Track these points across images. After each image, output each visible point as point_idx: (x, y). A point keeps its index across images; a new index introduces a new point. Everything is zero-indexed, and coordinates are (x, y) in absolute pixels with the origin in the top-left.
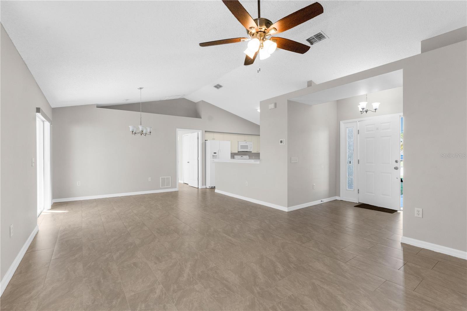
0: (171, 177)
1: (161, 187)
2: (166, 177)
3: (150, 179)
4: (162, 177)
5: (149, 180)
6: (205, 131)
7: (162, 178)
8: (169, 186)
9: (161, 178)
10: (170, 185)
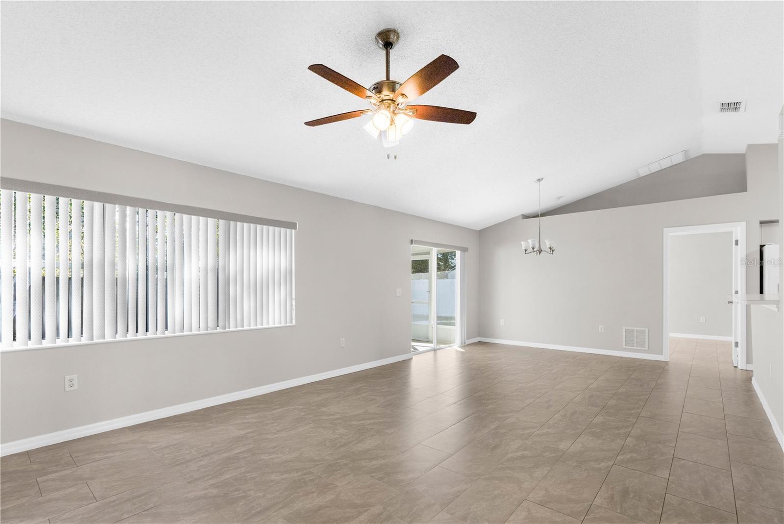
0: (648, 330)
1: (624, 347)
2: (635, 329)
3: (601, 328)
4: (627, 328)
5: (600, 331)
6: (762, 223)
7: (626, 330)
8: (644, 349)
9: (624, 328)
10: (647, 346)
